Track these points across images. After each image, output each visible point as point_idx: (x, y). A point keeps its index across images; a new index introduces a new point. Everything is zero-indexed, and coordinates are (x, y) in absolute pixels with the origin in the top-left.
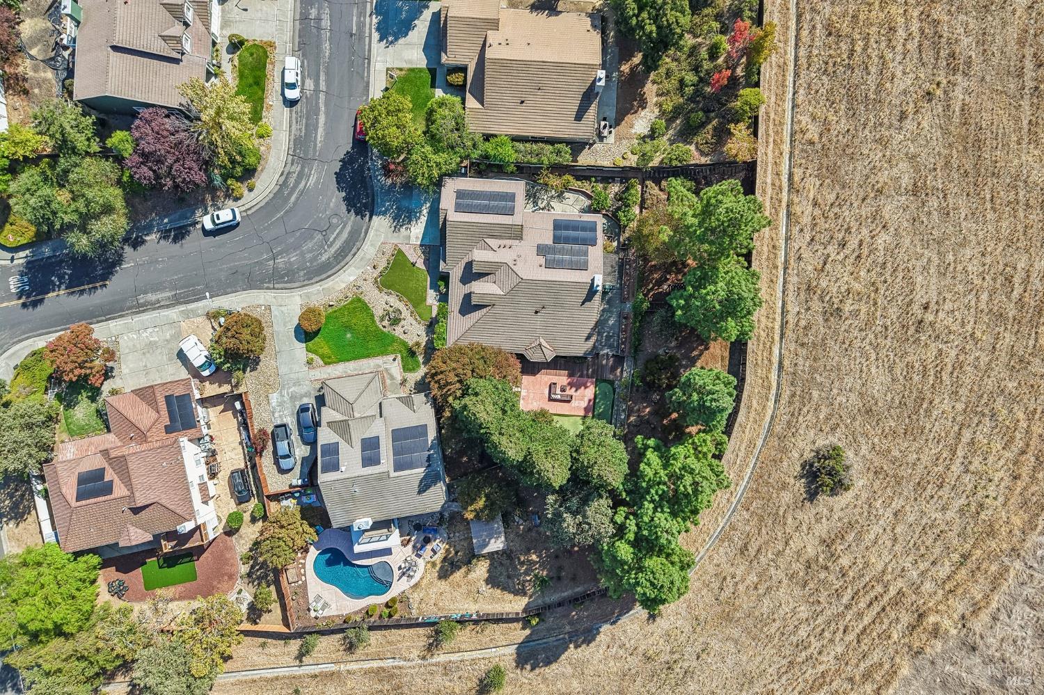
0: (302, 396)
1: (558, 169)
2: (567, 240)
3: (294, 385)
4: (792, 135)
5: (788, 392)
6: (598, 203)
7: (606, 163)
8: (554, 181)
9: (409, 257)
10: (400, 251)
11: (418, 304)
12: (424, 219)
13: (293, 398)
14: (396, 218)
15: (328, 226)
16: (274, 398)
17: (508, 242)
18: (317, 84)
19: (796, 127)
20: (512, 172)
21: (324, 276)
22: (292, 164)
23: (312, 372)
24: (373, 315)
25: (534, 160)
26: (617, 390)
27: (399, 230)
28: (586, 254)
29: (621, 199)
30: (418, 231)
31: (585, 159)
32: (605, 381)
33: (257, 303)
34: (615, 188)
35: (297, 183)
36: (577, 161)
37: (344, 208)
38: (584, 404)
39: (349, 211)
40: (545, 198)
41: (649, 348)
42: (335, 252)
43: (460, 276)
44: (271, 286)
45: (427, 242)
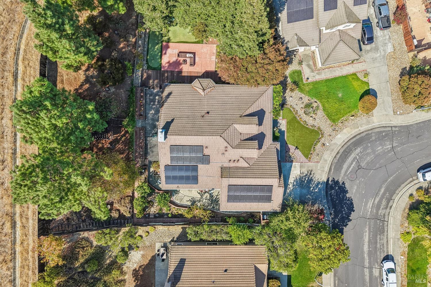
0: (371, 50)
1: (196, 222)
2: (187, 168)
3: (376, 59)
4: (15, 258)
5: (8, 56)
6: (165, 198)
7: (161, 228)
8: (198, 213)
9: (300, 153)
10: (306, 156)
11: (292, 119)
12: (291, 180)
13: (377, 49)
14: (310, 181)
15: (358, 172)
16: (390, 49)
17: (232, 165)
18: (371, 273)
19: (11, 265)
20: (230, 217)
21: (358, 137)
22: (384, 215)
23: (364, 68)
24: (324, 110)
25: (214, 227)
26: (145, 62)
27: (308, 172)
28: (172, 158)
29: (149, 202)
30: (295, 172)
31: (176, 230)
32: (154, 69)
33: (402, 116)
34: (153, 210)
35: (380, 202)
36: (182, 228)
37: (347, 186)
38: (169, 51)
39: (343, 183)
40: (204, 200)
41: (123, 93)
42: (351, 154)
43: (265, 139)
44: (394, 129)
45: (288, 164)
